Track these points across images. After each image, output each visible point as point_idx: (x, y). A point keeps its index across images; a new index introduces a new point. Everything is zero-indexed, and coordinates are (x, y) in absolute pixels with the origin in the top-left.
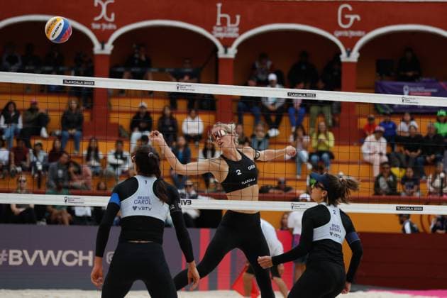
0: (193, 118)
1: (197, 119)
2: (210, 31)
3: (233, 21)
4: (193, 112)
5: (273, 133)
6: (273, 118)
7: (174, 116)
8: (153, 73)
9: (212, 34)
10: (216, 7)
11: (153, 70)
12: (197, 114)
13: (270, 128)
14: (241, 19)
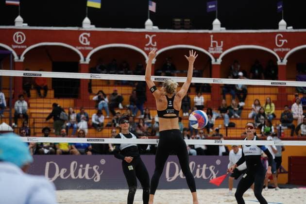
0: (199, 97)
1: (201, 98)
2: (207, 50)
3: (219, 44)
4: (199, 94)
5: (242, 104)
6: (242, 96)
7: (189, 96)
9: (208, 52)
10: (210, 37)
11: (177, 72)
12: (201, 95)
13: (240, 101)
14: (223, 43)
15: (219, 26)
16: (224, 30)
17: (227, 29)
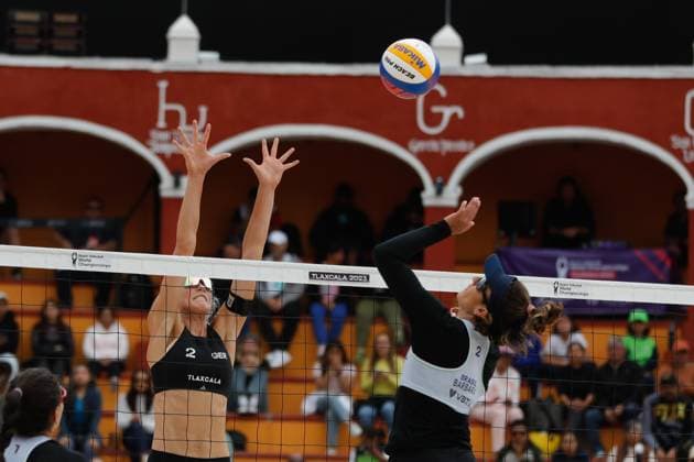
0: (107, 326)
1: (114, 328)
2: (144, 138)
4: (107, 312)
5: (278, 359)
6: (278, 327)
7: (66, 321)
8: (22, 230)
9: (148, 147)
10: (157, 90)
11: (22, 223)
12: (115, 316)
13: (272, 348)
14: (209, 114)
15: (195, 44)
16: (211, 62)
17: (224, 58)
